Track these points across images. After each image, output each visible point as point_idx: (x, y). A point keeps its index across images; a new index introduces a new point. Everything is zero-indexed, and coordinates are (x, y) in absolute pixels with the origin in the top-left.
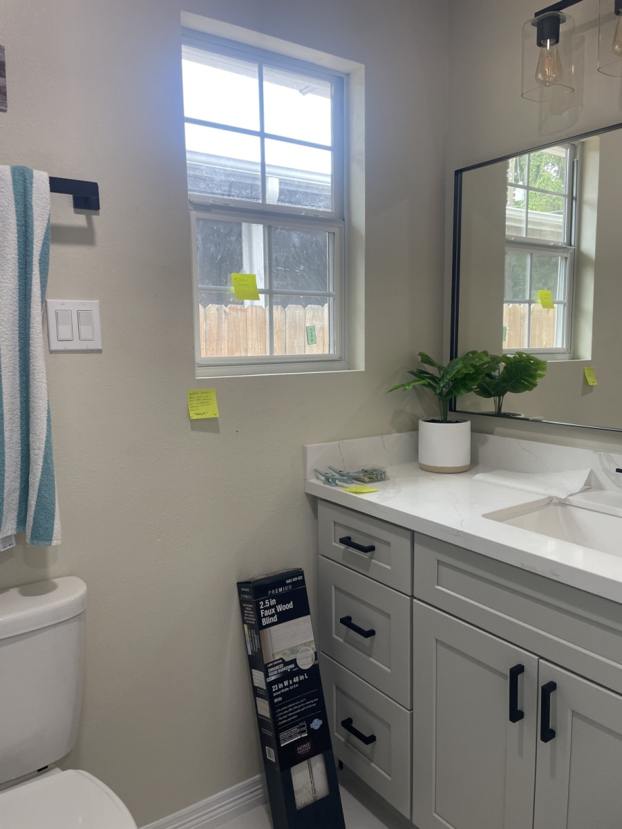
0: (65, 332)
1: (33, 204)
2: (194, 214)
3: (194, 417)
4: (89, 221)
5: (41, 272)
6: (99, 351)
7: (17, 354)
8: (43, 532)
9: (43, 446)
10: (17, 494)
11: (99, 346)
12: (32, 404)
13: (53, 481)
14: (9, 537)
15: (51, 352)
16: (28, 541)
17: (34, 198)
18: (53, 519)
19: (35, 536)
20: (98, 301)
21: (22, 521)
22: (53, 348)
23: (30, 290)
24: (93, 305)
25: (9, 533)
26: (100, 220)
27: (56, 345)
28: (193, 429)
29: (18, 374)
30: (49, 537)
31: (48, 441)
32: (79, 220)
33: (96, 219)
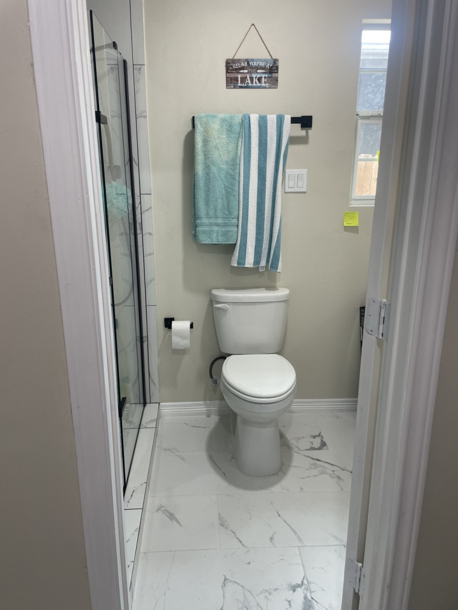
0: (291, 184)
1: (284, 130)
2: (360, 122)
3: (345, 224)
4: (307, 133)
5: (284, 159)
6: (305, 193)
7: (272, 194)
8: (275, 266)
9: (277, 232)
10: (267, 250)
11: (305, 191)
12: (275, 215)
13: (280, 246)
14: (263, 267)
15: (286, 193)
16: (269, 268)
17: (284, 128)
18: (279, 261)
19: (271, 267)
20: (306, 170)
21: (268, 261)
22: (286, 191)
23: (279, 168)
24: (304, 171)
25: (263, 265)
26: (312, 132)
27: (287, 190)
28: (345, 230)
29: (271, 202)
30: (277, 269)
31: (280, 230)
32: (303, 133)
33: (310, 131)
